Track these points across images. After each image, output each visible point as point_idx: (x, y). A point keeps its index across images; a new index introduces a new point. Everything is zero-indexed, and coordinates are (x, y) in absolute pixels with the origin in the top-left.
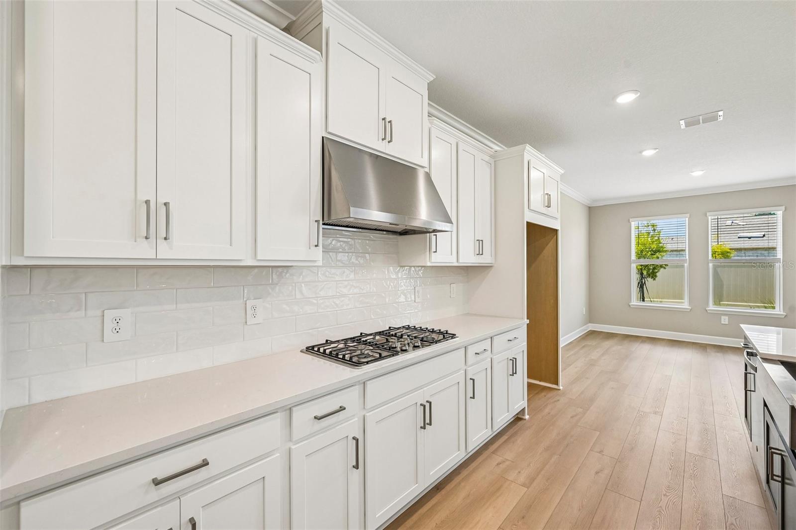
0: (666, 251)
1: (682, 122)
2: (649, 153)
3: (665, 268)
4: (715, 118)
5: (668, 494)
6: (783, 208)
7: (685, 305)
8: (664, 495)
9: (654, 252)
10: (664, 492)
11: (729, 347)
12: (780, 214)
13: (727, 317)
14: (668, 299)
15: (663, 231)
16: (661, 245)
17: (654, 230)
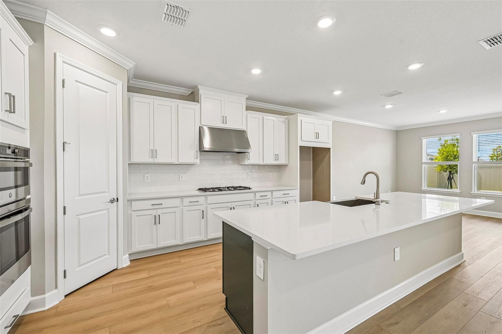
2: (389, 107)
7: (457, 190)
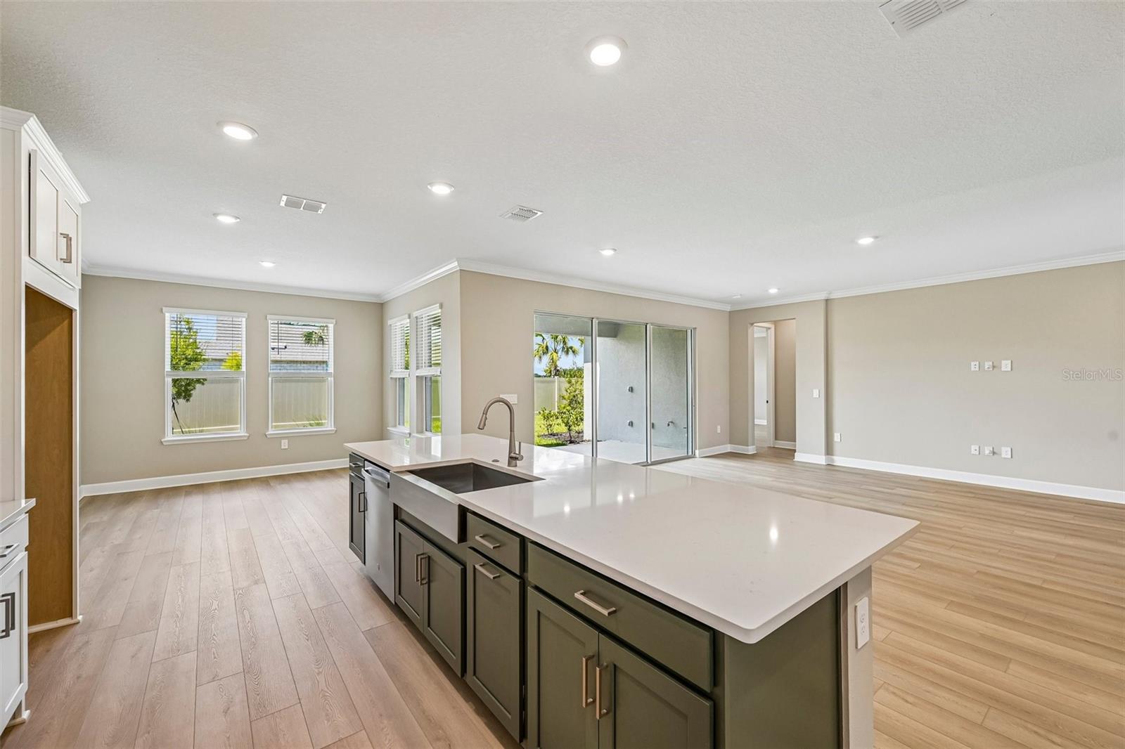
0: (205, 360)
1: (284, 198)
2: (227, 220)
3: (203, 384)
4: (316, 209)
5: (321, 670)
6: (334, 321)
7: (240, 431)
8: (318, 674)
9: (189, 361)
10: (316, 670)
11: (292, 474)
12: (331, 326)
13: (287, 441)
14: (214, 426)
15: (202, 331)
16: (198, 351)
17: (190, 329)
